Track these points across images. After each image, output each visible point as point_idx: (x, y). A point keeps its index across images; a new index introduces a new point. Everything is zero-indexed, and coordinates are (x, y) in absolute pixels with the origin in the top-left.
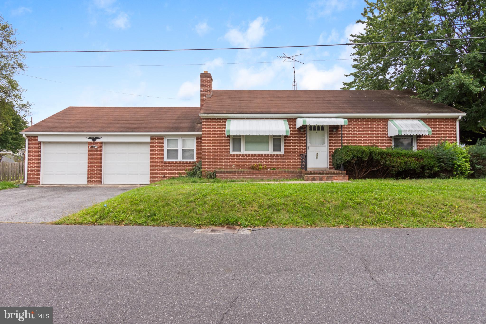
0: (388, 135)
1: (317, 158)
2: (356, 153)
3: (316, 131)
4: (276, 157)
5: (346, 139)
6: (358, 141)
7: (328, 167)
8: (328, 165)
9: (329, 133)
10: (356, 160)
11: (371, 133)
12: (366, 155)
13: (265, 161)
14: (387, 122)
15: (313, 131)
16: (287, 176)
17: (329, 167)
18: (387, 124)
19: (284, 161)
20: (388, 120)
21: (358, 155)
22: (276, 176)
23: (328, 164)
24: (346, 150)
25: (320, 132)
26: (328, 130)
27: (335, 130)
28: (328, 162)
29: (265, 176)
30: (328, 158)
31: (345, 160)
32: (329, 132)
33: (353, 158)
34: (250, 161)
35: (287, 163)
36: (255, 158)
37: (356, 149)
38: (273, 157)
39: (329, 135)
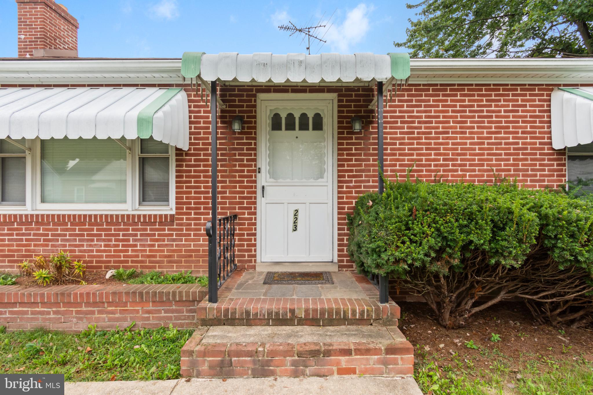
0: (551, 144)
1: (295, 229)
2: (461, 227)
3: (297, 132)
4: (145, 223)
5: (398, 160)
6: (442, 165)
7: (336, 260)
8: (336, 253)
9: (339, 138)
10: (456, 262)
11: (490, 138)
12: (520, 241)
13: (104, 240)
14: (549, 95)
15: (283, 133)
16: (149, 312)
17: (339, 261)
18: (549, 106)
19: (174, 240)
20: (552, 90)
21: (472, 237)
22: (100, 312)
23: (336, 248)
24: (403, 212)
25: (310, 133)
26: (336, 125)
27: (357, 127)
28: (336, 243)
29: (55, 313)
30: (336, 227)
31: (397, 261)
32: (339, 133)
33: (440, 251)
34: (49, 240)
35: (184, 245)
36: (67, 230)
37: (460, 204)
38: (135, 224)
39: (339, 144)
